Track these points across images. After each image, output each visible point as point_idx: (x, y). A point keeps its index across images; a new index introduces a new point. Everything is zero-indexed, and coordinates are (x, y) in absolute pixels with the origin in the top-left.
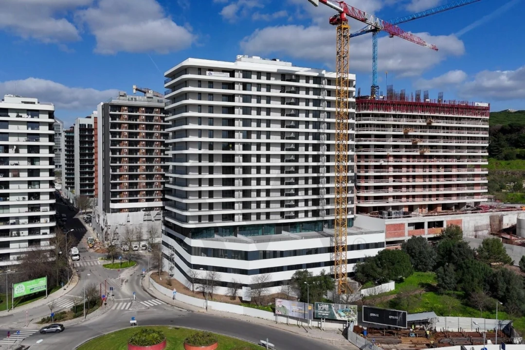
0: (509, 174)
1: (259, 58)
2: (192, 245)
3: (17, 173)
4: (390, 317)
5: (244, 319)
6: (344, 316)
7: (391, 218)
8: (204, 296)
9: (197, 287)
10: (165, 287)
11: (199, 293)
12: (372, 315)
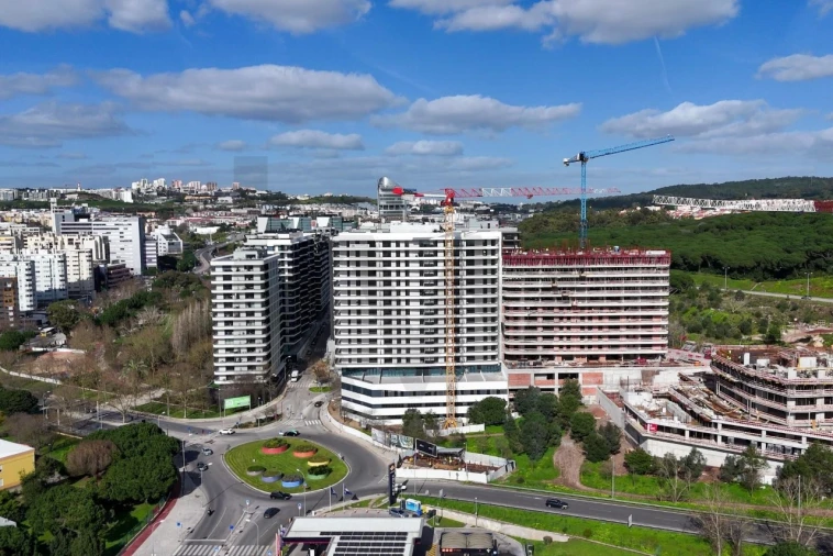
3: (238, 314)
4: (429, 448)
5: (356, 441)
6: (406, 445)
12: (421, 445)
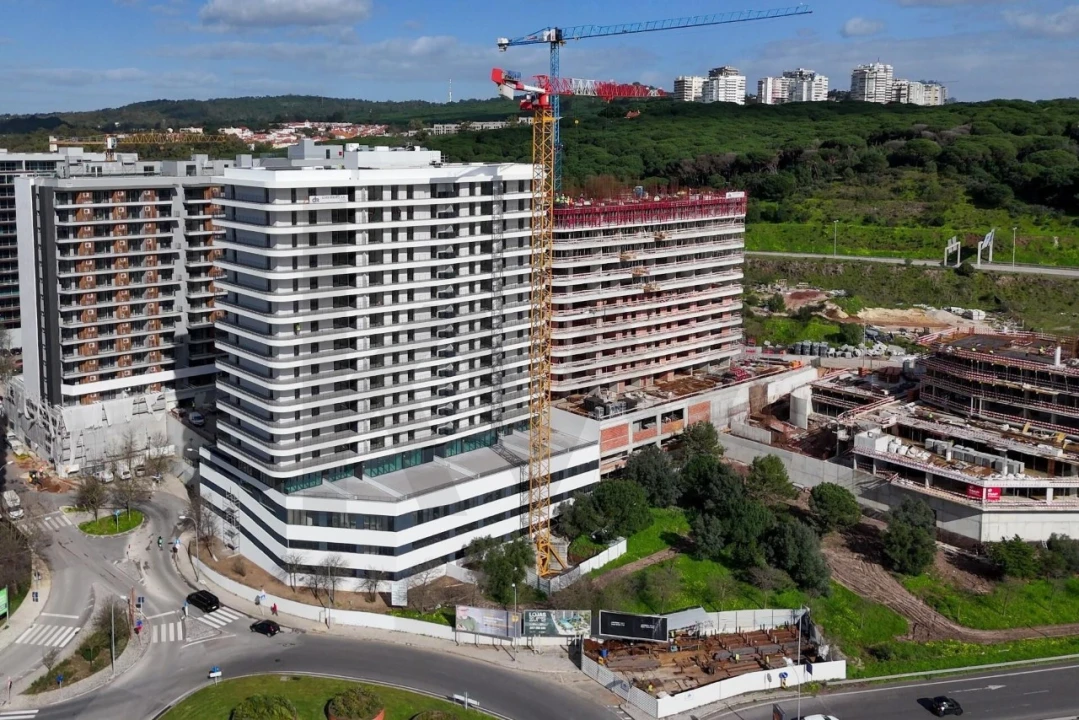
0: (757, 265)
1: (386, 148)
2: (287, 507)
4: (643, 626)
5: (401, 642)
6: (571, 629)
7: (608, 418)
8: (316, 596)
9: (301, 580)
10: (234, 580)
11: (303, 590)
12: (614, 623)
